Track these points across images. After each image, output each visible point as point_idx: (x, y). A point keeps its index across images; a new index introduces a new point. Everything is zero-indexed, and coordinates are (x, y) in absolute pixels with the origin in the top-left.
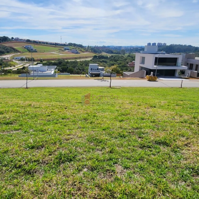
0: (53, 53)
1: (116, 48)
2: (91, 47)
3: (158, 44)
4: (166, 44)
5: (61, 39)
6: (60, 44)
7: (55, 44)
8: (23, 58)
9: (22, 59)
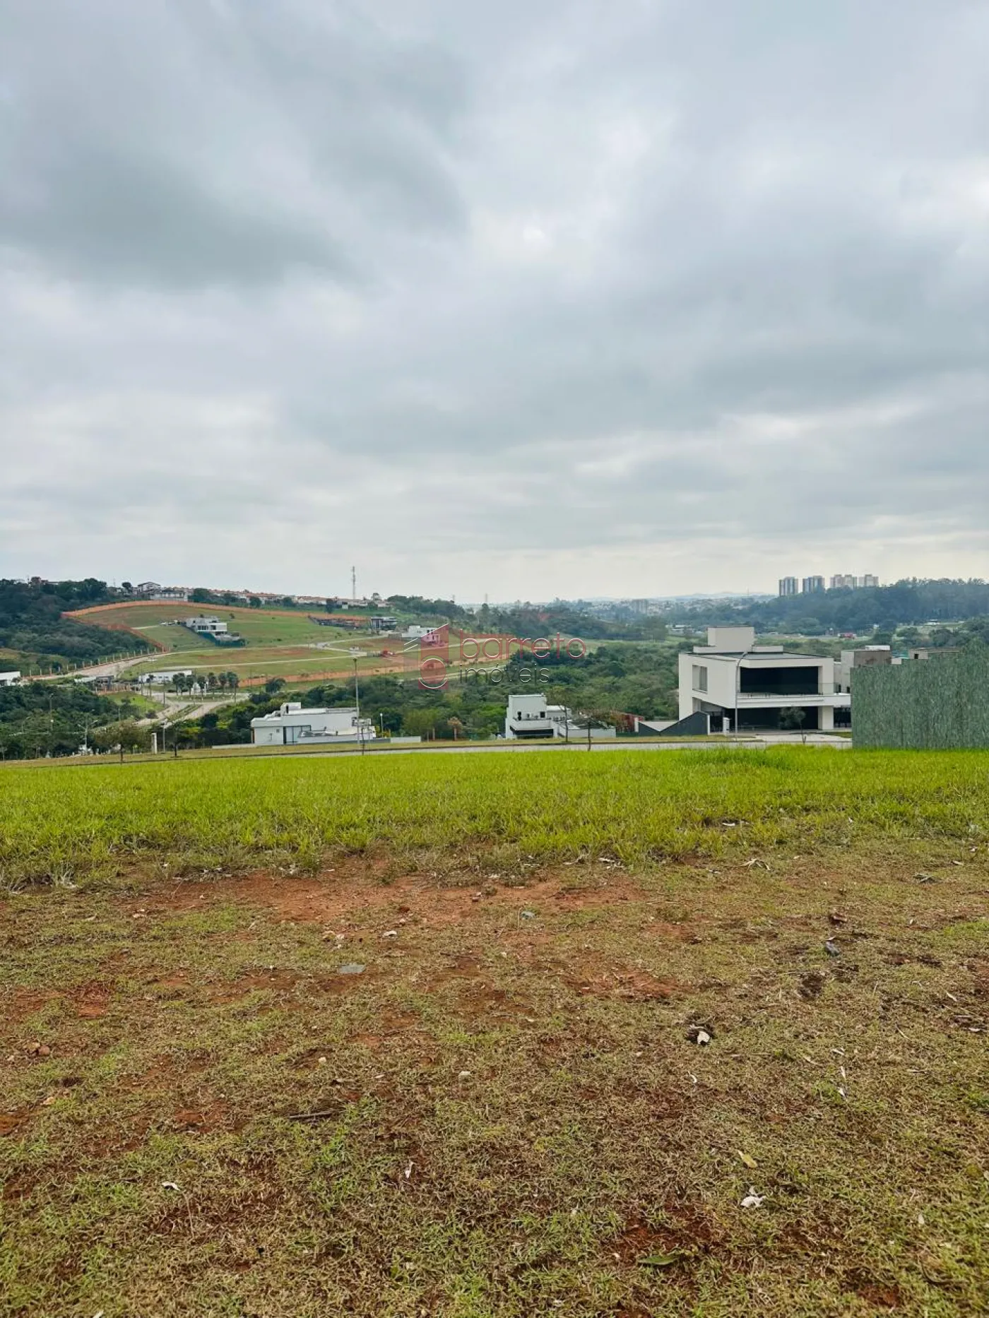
0: (320, 646)
1: (619, 611)
2: (495, 610)
3: (833, 580)
4: (875, 579)
5: (354, 581)
6: (352, 604)
7: (324, 603)
8: (182, 675)
9: (181, 680)
